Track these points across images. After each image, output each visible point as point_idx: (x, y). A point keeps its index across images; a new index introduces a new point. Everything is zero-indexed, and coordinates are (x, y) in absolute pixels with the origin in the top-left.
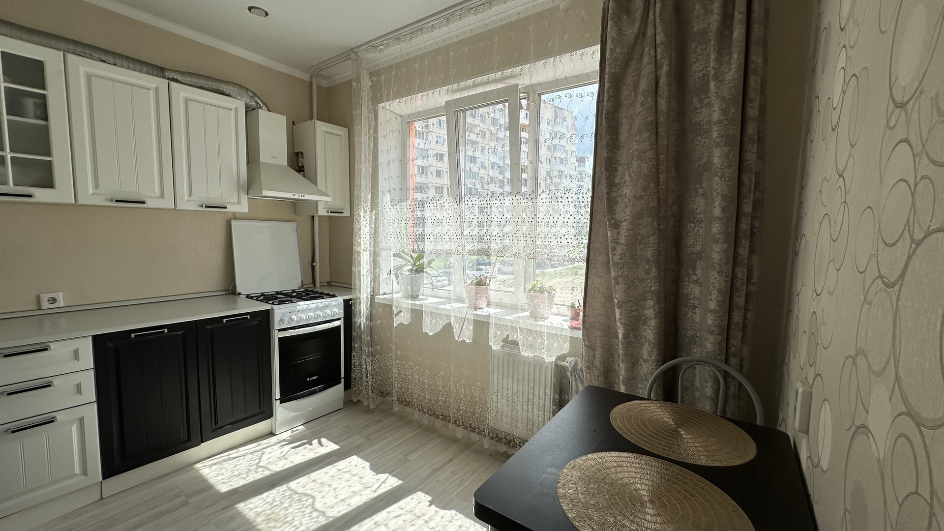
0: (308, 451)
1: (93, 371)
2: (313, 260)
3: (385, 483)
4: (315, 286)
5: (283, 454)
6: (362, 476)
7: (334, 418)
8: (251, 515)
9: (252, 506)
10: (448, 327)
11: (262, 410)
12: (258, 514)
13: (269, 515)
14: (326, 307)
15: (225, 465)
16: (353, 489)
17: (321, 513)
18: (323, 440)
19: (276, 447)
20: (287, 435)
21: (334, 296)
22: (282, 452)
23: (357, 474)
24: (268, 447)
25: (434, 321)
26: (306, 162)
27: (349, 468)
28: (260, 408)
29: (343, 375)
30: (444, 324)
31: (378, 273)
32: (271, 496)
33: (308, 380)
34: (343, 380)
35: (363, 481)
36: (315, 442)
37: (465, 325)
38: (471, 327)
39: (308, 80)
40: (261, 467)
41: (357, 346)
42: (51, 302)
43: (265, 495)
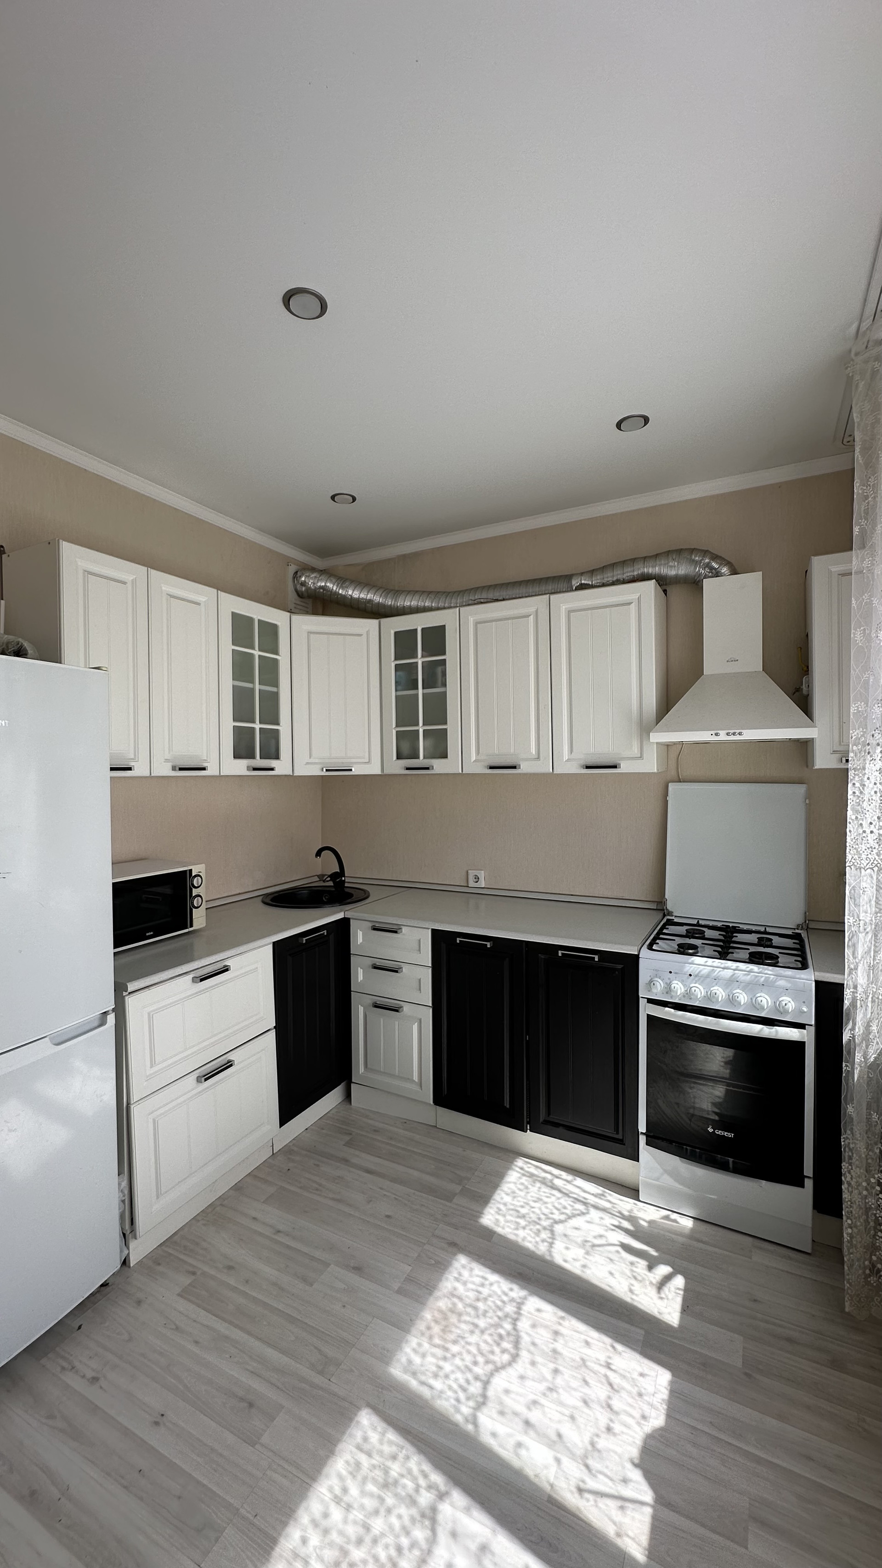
0: (630, 1275)
1: (430, 970)
5: (599, 1241)
9: (466, 1274)
11: (619, 1137)
12: (453, 1294)
13: (453, 1312)
14: (761, 985)
15: (536, 1187)
16: (567, 1430)
17: (480, 1399)
18: (679, 1281)
19: (609, 1221)
21: (803, 966)
22: (601, 1236)
23: (617, 1413)
24: (604, 1210)
27: (627, 1385)
28: (617, 1132)
29: (808, 1169)
32: (495, 1288)
34: (808, 1183)
35: (601, 1443)
36: (664, 1270)
42: (476, 880)
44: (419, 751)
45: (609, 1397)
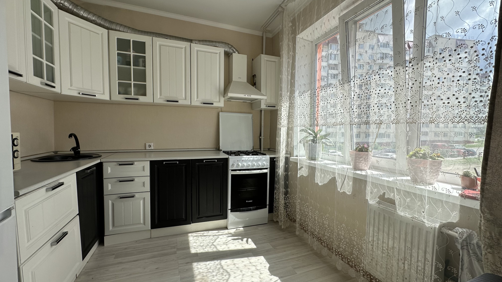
0: (239, 244)
1: (149, 177)
2: (260, 135)
4: (261, 150)
5: (227, 241)
6: (262, 272)
7: (260, 228)
8: (196, 272)
9: (199, 266)
10: (333, 180)
11: (221, 214)
12: (200, 273)
13: (204, 276)
14: (259, 160)
15: (200, 238)
18: (250, 240)
19: (225, 236)
20: (233, 231)
21: (265, 154)
23: (260, 270)
24: (222, 235)
25: (323, 175)
26: (257, 79)
27: (257, 264)
28: (221, 213)
29: (268, 203)
30: (331, 178)
31: (290, 141)
32: (210, 264)
33: (247, 202)
34: (268, 206)
35: (262, 277)
36: (245, 239)
37: (345, 181)
38: (351, 183)
39: (261, 35)
40: (214, 245)
41: (277, 187)
42: (149, 147)
43: (208, 263)
44: (131, 91)
45: (256, 268)
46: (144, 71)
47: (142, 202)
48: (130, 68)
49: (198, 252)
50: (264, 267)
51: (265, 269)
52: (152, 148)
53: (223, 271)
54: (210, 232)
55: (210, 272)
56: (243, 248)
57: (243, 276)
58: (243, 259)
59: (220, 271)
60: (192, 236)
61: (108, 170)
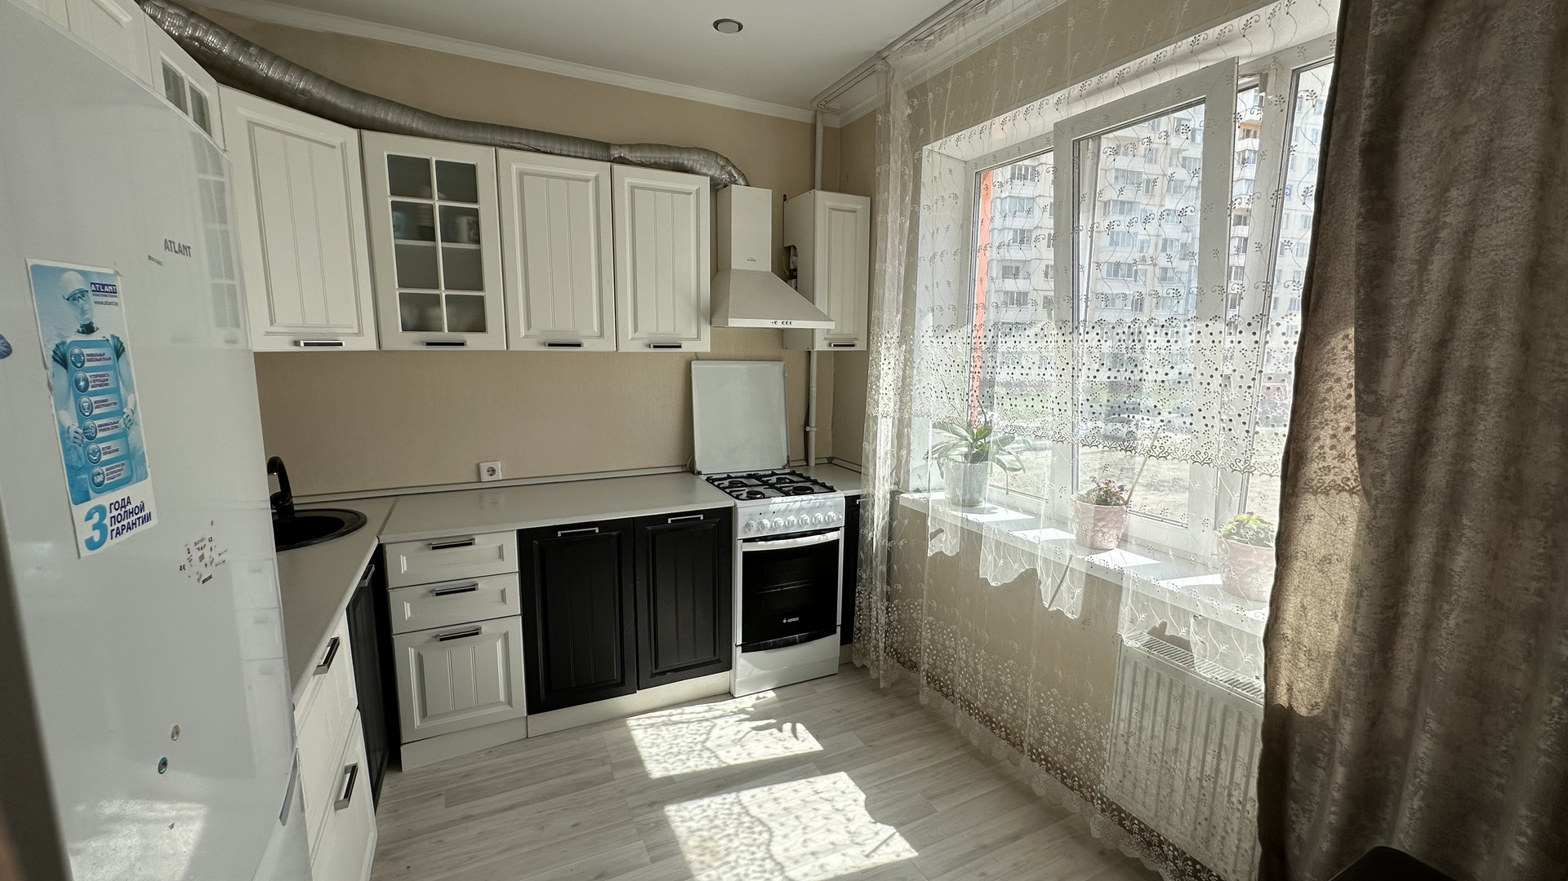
0: (775, 740)
1: (518, 574)
2: (807, 423)
3: (887, 845)
4: (808, 465)
5: (740, 736)
6: (850, 816)
7: (823, 689)
8: (680, 829)
9: (685, 814)
10: (1029, 579)
11: (717, 658)
12: (692, 832)
13: (705, 841)
14: (817, 508)
15: (664, 731)
16: (833, 837)
17: (778, 867)
18: (800, 727)
19: (731, 720)
20: (748, 702)
21: (831, 490)
22: (738, 732)
23: (843, 810)
24: (721, 716)
25: (1002, 562)
26: (800, 262)
27: (833, 794)
28: (715, 654)
29: (839, 621)
30: (1023, 570)
31: (905, 457)
32: (713, 806)
33: (785, 621)
34: (839, 629)
35: (852, 828)
36: (787, 726)
37: (1064, 584)
38: (1079, 591)
39: (810, 121)
40: (708, 749)
41: (864, 576)
42: (490, 473)
43: (705, 801)
44: (440, 319)
45: (833, 806)
46: (477, 256)
47: (499, 645)
48: (435, 249)
49: (672, 773)
50: (852, 802)
51: (856, 805)
52: (499, 475)
53: (752, 823)
54: (688, 709)
55: (716, 827)
56: (788, 754)
57: (806, 831)
58: (794, 784)
59: (745, 823)
60: (639, 725)
61: (400, 565)
